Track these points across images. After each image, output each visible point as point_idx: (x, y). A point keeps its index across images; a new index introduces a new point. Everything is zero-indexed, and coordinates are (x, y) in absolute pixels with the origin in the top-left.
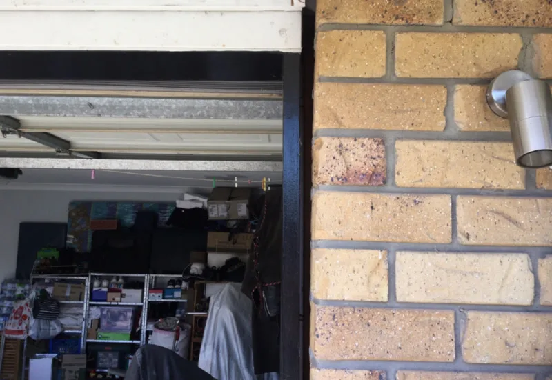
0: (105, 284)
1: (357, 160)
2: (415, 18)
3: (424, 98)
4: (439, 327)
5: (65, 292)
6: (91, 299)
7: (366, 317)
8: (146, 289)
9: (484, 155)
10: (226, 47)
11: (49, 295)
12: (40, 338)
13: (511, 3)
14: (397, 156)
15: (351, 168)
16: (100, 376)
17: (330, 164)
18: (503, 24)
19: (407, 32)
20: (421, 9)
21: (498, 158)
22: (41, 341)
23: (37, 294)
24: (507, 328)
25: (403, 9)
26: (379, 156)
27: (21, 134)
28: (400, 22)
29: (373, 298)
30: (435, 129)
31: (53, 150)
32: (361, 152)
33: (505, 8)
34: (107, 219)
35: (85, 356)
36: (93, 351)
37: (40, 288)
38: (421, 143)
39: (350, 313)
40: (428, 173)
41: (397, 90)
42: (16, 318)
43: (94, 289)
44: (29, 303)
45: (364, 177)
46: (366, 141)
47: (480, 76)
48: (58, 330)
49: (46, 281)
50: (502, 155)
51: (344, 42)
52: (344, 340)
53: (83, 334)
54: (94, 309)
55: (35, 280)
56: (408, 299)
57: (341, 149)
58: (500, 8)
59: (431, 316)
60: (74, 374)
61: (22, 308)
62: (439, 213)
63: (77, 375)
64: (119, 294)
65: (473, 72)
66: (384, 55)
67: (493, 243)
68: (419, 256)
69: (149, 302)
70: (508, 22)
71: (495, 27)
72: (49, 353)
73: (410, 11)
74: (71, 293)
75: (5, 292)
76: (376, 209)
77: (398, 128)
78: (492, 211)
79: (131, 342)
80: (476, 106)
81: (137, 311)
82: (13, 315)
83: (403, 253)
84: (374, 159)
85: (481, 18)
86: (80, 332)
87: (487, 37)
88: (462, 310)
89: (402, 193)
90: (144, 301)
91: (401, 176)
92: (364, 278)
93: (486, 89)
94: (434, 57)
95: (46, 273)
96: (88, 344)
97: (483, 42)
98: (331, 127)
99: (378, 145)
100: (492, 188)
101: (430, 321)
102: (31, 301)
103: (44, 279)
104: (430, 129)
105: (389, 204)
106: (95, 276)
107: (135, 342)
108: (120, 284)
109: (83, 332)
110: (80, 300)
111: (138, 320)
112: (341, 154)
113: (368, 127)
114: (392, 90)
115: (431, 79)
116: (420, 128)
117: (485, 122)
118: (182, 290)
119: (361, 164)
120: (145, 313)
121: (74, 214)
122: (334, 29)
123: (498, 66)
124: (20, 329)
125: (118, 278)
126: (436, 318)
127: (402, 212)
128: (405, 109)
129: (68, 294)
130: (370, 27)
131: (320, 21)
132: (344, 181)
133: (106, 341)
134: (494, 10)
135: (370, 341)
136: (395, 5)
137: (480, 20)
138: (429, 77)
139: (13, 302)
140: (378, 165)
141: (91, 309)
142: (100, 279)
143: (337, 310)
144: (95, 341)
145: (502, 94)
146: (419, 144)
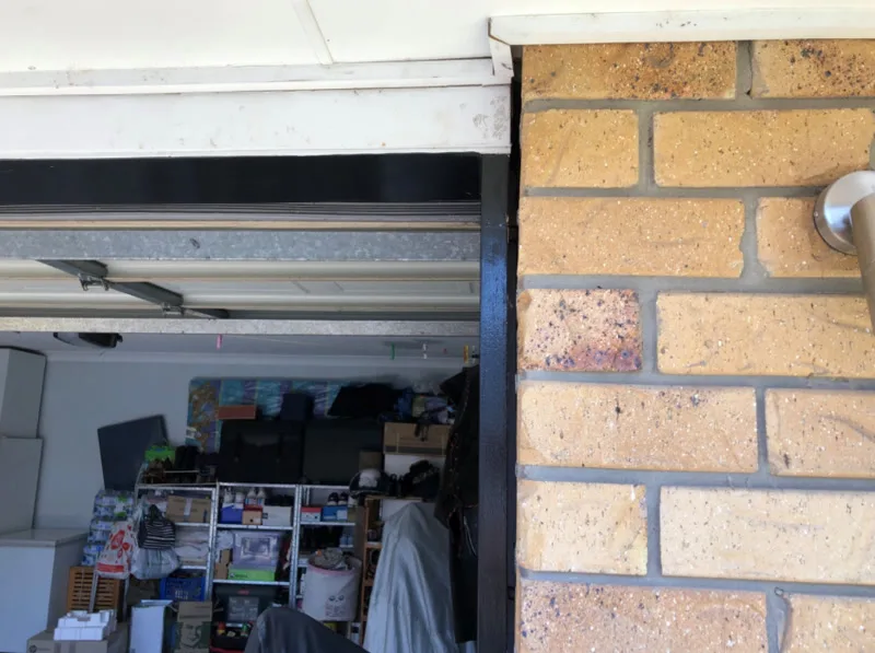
0: (239, 497)
1: (590, 328)
2: (687, 89)
3: (705, 221)
4: (739, 622)
5: (183, 509)
6: (220, 521)
7: (609, 601)
8: (297, 505)
9: (812, 320)
10: (387, 146)
11: (161, 513)
12: (147, 578)
13: (854, 57)
14: (661, 320)
15: (579, 342)
16: (231, 634)
17: (543, 335)
18: (841, 93)
19: (674, 110)
20: (697, 72)
21: (837, 324)
22: (148, 581)
23: (143, 512)
24: (862, 627)
25: (667, 74)
26: (629, 322)
27: (108, 285)
28: (661, 95)
29: (621, 569)
30: (727, 274)
31: (158, 307)
32: (597, 314)
33: (844, 66)
34: (243, 404)
35: (210, 604)
36: (221, 597)
37: (149, 503)
38: (702, 298)
39: (581, 595)
40: (714, 349)
41: (659, 208)
42: (114, 547)
43: (224, 506)
44: (132, 525)
45: (605, 358)
46: (605, 294)
47: (802, 183)
48: (174, 565)
49: (157, 493)
50: (845, 318)
51: (567, 128)
52: (571, 641)
53: (208, 571)
54: (223, 535)
55: (142, 493)
56: (683, 571)
57: (564, 310)
58: (835, 65)
59: (722, 601)
60: (194, 630)
61: (122, 533)
62: (734, 419)
63: (199, 632)
64: (259, 513)
65: (789, 177)
66: (635, 149)
67: (832, 473)
68: (700, 495)
69: (302, 526)
70: (850, 89)
71: (827, 98)
72: (159, 598)
73: (679, 77)
74: (192, 510)
75: (99, 508)
76: (626, 413)
77: (661, 273)
78: (830, 417)
79: (277, 583)
80: (796, 235)
81: (285, 538)
82: (109, 543)
83: (673, 489)
84: (620, 326)
85: (803, 84)
86: (204, 568)
87: (815, 117)
88: (779, 592)
89: (672, 384)
90: (295, 524)
91: (667, 356)
92: (606, 533)
93: (812, 205)
94: (721, 152)
95: (157, 481)
96: (215, 585)
97: (806, 124)
98: (546, 272)
99: (626, 302)
100: (829, 375)
101: (722, 611)
102: (135, 522)
103: (154, 491)
104: (716, 275)
105: (648, 403)
106: (226, 487)
107: (282, 583)
108: (261, 498)
109: (207, 568)
110: (205, 521)
111: (286, 553)
112: (562, 318)
113: (610, 272)
114: (652, 209)
115: (717, 188)
116: (700, 273)
117: (813, 261)
118: (349, 509)
119: (598, 335)
120: (295, 542)
121: (196, 397)
122: (549, 108)
123: (835, 165)
124: (119, 564)
125: (257, 490)
126: (732, 607)
127: (671, 418)
128: (672, 240)
129: (187, 513)
130: (611, 104)
131: (527, 96)
132: (569, 364)
133: (240, 582)
134: (824, 70)
135: (616, 644)
136: (653, 67)
137: (800, 88)
138: (714, 185)
139: (110, 524)
140: (628, 336)
141: (220, 534)
142: (234, 491)
143: (558, 589)
144: (225, 581)
145: (844, 211)
146: (699, 301)
